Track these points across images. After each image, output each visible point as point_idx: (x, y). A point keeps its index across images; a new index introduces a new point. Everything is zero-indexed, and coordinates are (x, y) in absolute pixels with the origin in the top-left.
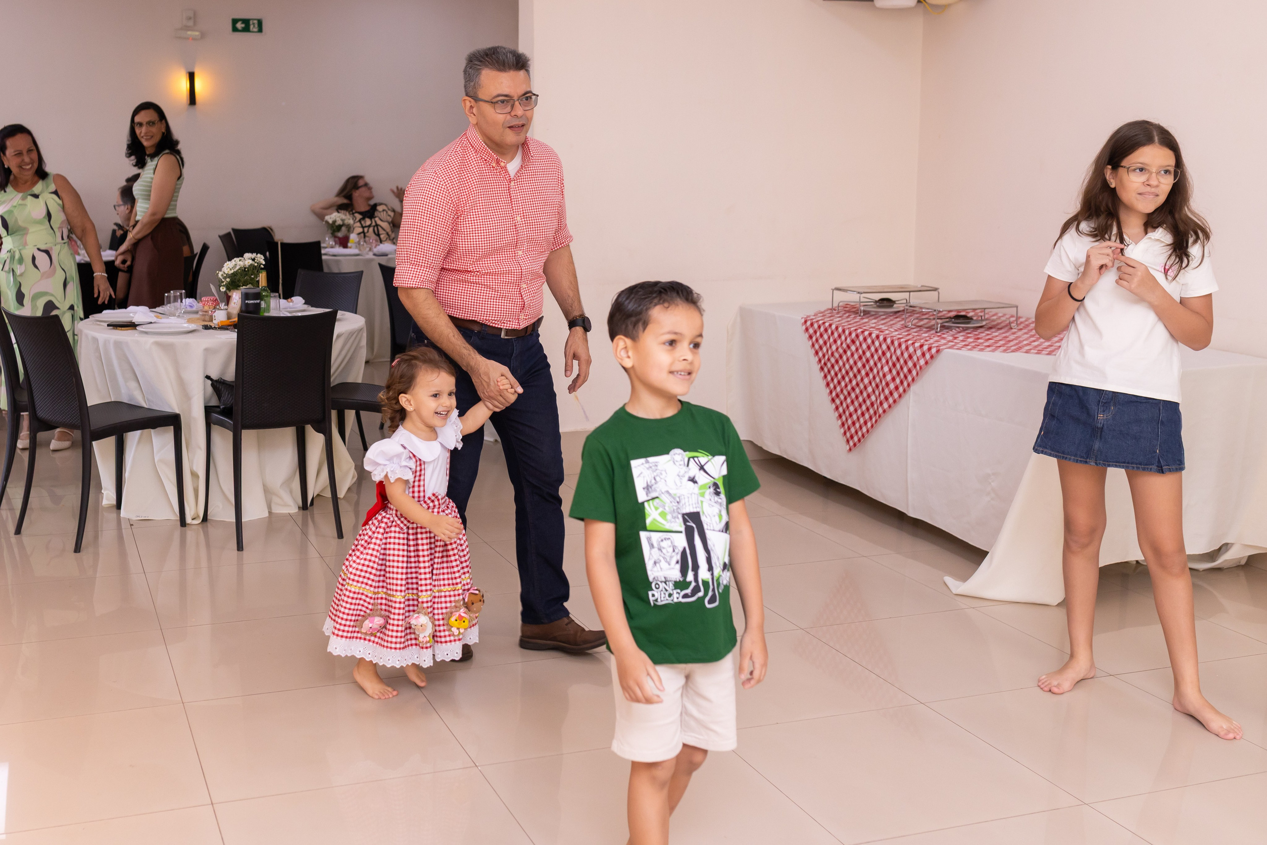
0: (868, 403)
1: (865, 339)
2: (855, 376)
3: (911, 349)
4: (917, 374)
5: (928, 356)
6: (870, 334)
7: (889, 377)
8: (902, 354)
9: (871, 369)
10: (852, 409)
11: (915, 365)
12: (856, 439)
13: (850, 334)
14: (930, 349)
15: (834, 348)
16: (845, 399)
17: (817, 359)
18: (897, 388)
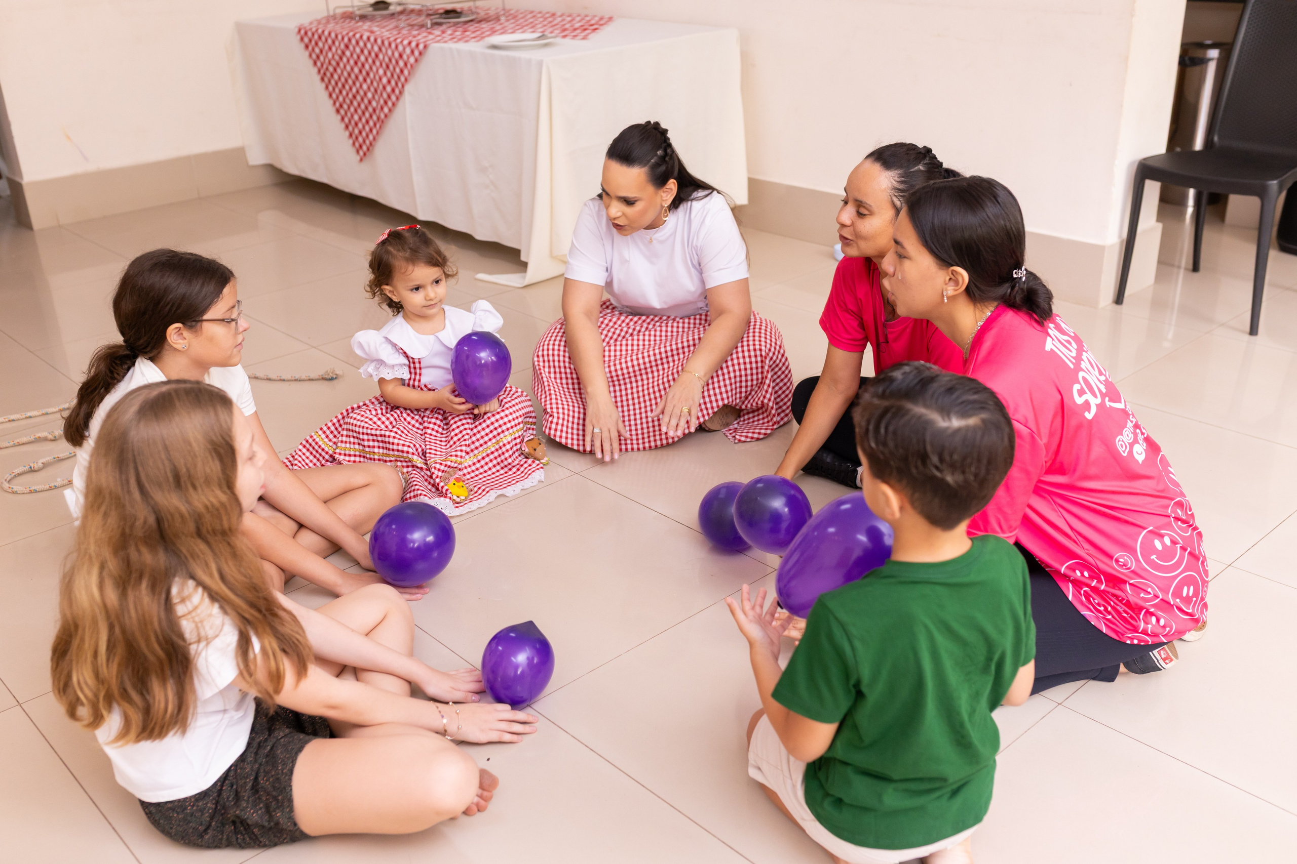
0: (370, 109)
1: (357, 43)
2: (354, 83)
3: (400, 48)
4: (409, 73)
5: (416, 53)
6: (361, 37)
7: (385, 80)
8: (393, 54)
9: (368, 74)
10: (356, 117)
11: (406, 64)
12: (365, 148)
13: (343, 38)
14: (417, 45)
15: (330, 55)
16: (349, 108)
17: (316, 70)
18: (393, 90)
